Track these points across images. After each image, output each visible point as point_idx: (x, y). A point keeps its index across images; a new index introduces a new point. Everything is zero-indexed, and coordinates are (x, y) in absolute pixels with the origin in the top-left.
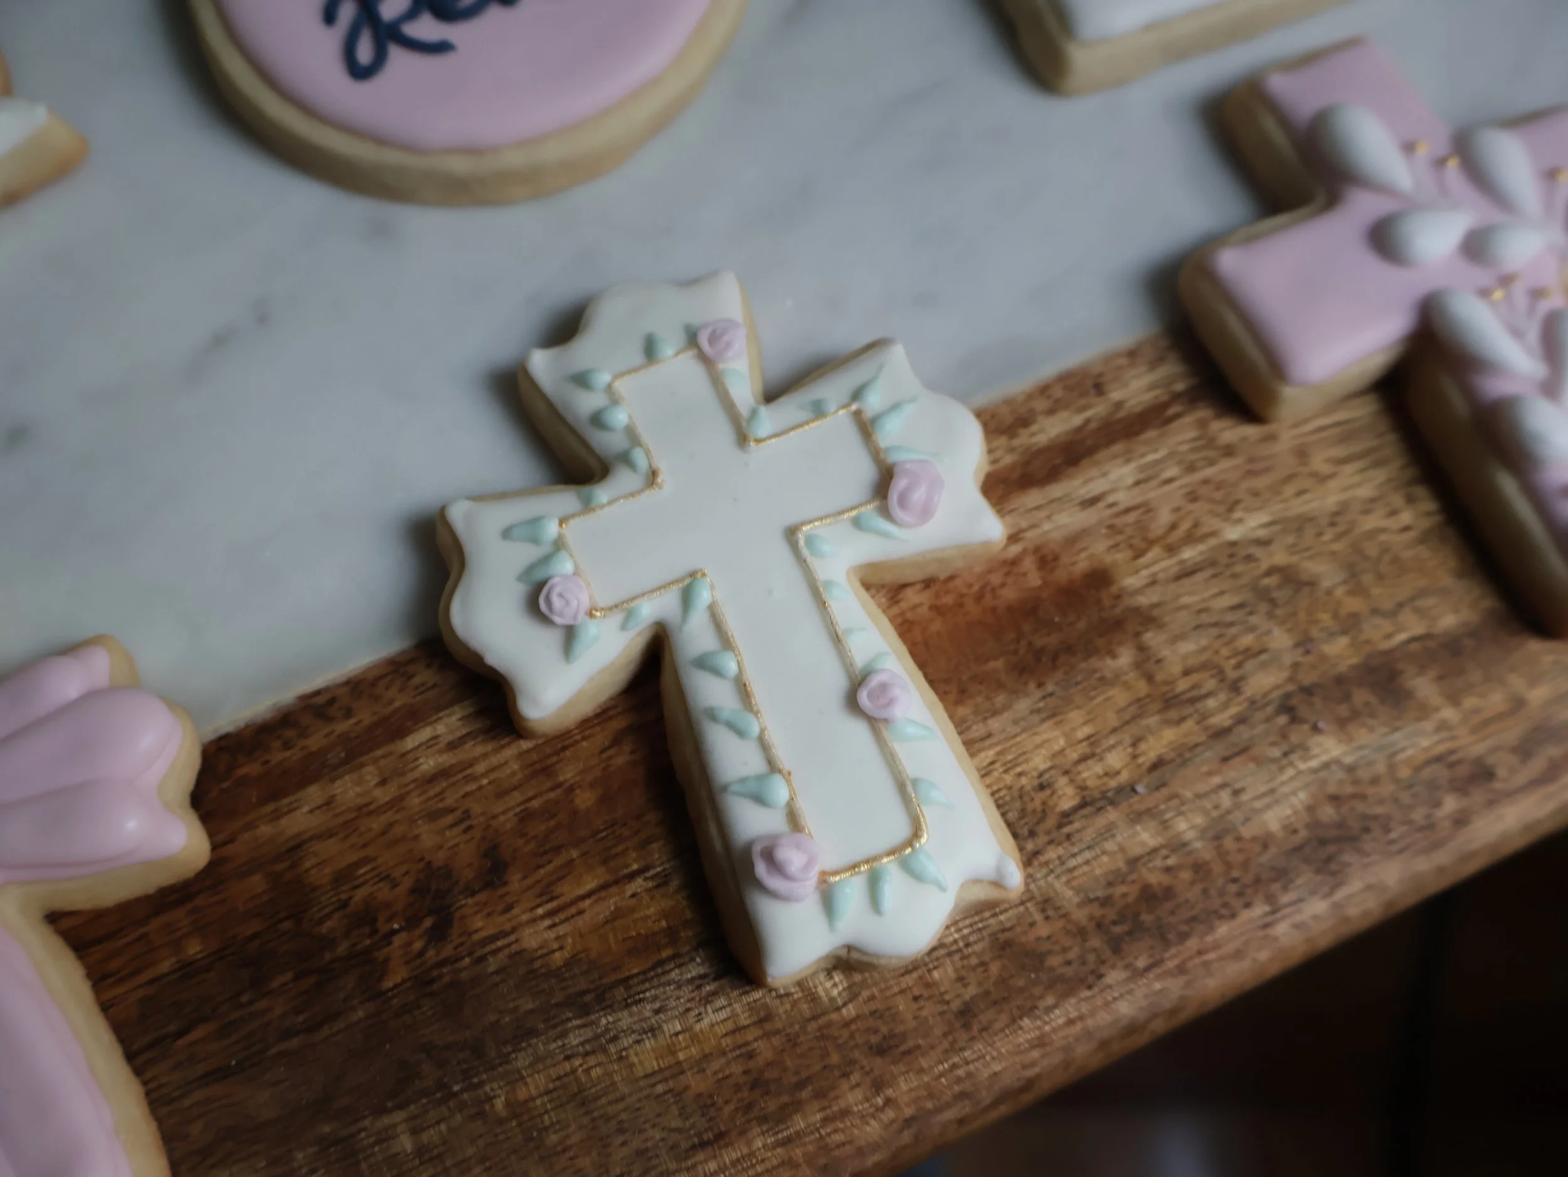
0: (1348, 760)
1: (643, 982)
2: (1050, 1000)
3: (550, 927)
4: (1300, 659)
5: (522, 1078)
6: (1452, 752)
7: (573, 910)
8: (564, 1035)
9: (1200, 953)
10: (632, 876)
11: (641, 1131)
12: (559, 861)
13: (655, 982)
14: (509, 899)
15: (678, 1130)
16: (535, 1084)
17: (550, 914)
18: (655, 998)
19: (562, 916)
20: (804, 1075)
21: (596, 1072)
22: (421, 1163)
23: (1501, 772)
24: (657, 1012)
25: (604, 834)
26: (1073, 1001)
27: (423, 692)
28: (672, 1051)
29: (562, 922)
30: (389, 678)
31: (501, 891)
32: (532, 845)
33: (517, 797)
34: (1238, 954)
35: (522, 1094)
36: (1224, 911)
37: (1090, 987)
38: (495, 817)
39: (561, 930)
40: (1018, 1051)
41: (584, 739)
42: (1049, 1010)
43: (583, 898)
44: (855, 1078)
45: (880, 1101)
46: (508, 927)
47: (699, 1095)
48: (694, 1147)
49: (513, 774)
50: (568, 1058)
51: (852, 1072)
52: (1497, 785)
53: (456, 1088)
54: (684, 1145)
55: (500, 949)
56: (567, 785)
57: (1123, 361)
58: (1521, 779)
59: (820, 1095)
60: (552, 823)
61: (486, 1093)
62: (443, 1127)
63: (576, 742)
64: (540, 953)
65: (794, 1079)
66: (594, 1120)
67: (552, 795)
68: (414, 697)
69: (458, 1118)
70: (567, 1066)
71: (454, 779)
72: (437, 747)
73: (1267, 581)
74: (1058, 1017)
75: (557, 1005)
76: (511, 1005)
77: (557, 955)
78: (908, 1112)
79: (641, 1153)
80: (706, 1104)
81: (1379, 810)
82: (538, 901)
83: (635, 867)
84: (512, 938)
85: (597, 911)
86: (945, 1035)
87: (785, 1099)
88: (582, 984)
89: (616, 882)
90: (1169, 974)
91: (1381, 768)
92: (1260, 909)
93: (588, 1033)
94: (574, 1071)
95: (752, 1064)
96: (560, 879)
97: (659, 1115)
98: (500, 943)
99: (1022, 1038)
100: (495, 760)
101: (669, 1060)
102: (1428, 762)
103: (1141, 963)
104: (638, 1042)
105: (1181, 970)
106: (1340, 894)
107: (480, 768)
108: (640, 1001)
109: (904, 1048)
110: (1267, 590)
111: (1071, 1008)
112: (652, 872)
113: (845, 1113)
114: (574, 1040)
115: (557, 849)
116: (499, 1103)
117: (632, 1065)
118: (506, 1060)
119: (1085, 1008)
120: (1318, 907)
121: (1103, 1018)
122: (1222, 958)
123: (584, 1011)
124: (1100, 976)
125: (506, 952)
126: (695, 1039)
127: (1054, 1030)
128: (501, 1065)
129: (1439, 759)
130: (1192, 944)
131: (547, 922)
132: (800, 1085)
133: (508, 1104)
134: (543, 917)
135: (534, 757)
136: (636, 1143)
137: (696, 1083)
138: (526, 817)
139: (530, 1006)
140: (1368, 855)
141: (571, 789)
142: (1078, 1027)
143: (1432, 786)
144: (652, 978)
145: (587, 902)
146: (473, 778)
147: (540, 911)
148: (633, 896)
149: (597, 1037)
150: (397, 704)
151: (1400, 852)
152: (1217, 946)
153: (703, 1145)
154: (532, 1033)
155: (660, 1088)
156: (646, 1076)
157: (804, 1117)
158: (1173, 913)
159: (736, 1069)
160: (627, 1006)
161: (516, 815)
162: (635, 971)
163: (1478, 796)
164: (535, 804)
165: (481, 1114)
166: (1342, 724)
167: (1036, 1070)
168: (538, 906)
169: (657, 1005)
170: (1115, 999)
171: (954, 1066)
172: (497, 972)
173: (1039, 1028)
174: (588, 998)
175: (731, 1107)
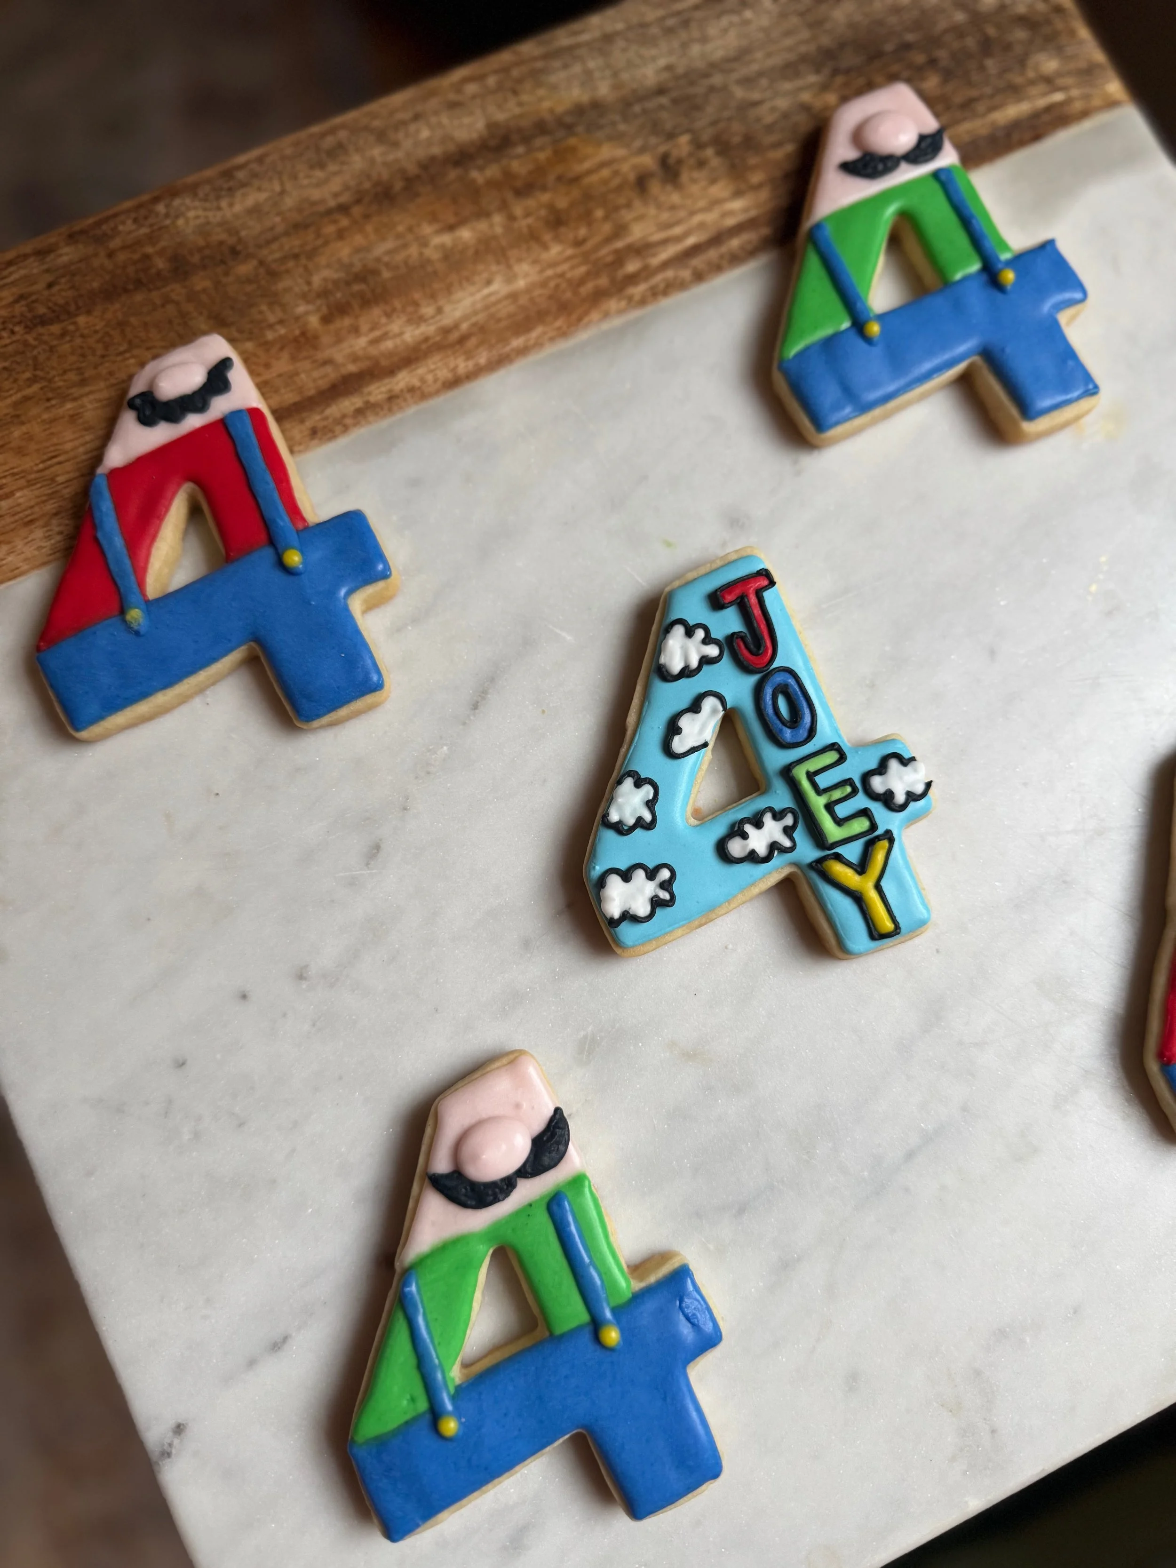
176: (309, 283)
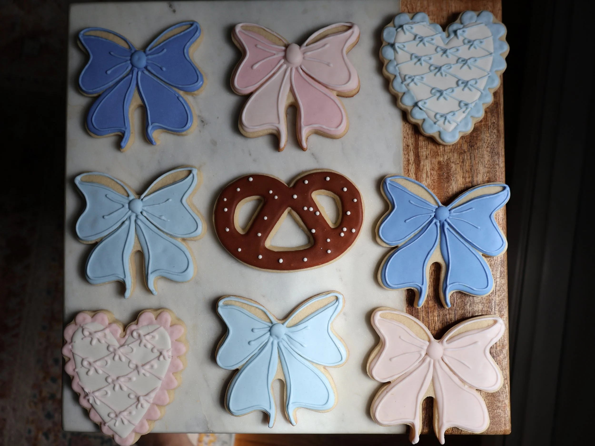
176: (453, 162)
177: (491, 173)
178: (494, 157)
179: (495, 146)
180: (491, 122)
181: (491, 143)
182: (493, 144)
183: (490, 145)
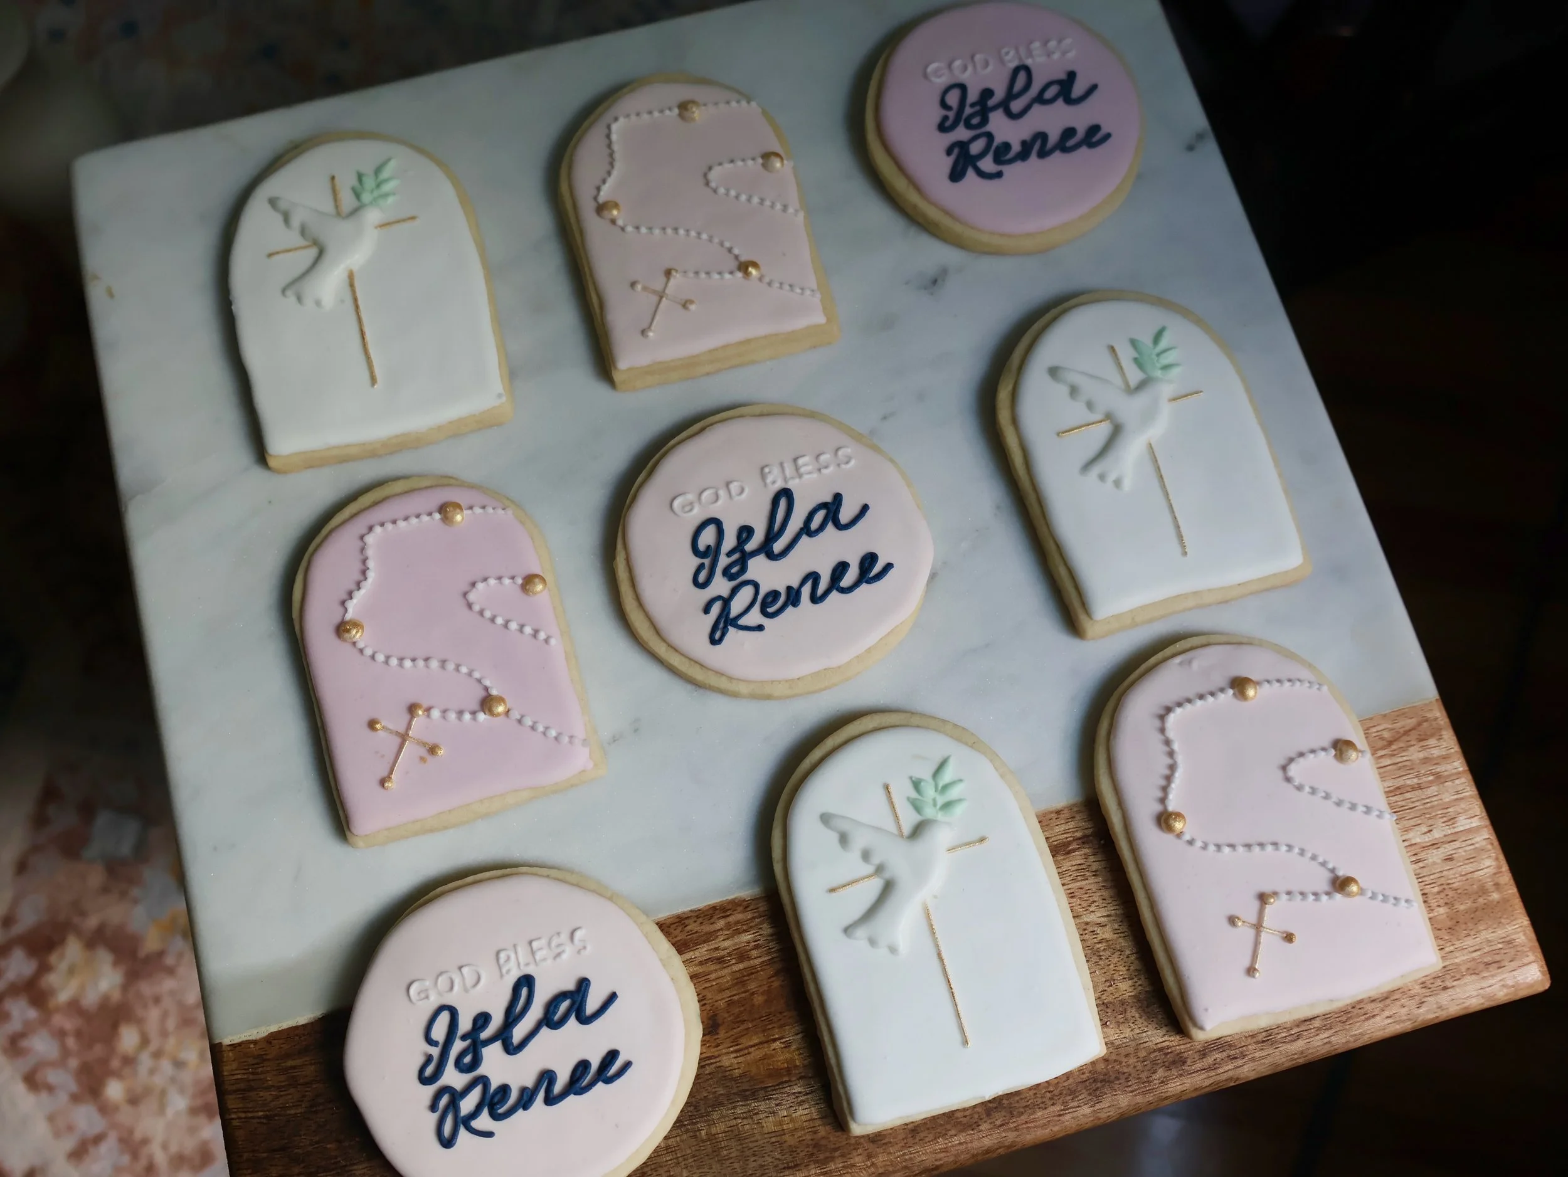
0: (1117, 1043)
1: (773, 1090)
2: (953, 1132)
3: (735, 1058)
4: (1106, 989)
5: (714, 1124)
6: (1168, 1047)
7: (746, 1051)
8: (734, 1108)
9: (1026, 1122)
10: (775, 1040)
11: (764, 1157)
12: (743, 1027)
13: (778, 1091)
14: (718, 1041)
15: (779, 1159)
16: (719, 1128)
17: (736, 1051)
18: (777, 1099)
19: (742, 1053)
20: (837, 1146)
21: (747, 1127)
22: (668, 1153)
23: (1189, 1062)
24: (777, 1105)
25: (765, 1018)
26: (964, 1134)
27: (691, 934)
28: (781, 1123)
29: (740, 1056)
30: (677, 924)
31: (716, 1037)
32: (731, 1018)
33: (728, 993)
34: (1044, 1126)
35: (714, 1130)
36: (1041, 1105)
37: (973, 1130)
38: (717, 1001)
39: (740, 1060)
40: (935, 1152)
41: (762, 970)
42: (952, 1136)
43: (751, 1046)
44: (860, 1151)
45: (869, 1163)
46: (716, 1054)
47: (790, 1146)
48: (784, 1168)
49: (728, 982)
50: (735, 1118)
51: (859, 1148)
52: (1186, 1068)
53: (686, 1123)
54: (781, 1166)
55: (712, 1064)
56: (751, 991)
57: (1054, 816)
58: (1198, 1066)
59: (843, 1156)
60: (742, 1009)
61: (698, 1127)
62: (678, 1139)
63: (758, 971)
64: (730, 1068)
65: (833, 1146)
66: (743, 1148)
67: (743, 995)
68: (687, 936)
69: (685, 1136)
70: (734, 1122)
71: (700, 980)
72: (695, 962)
73: (1098, 946)
74: (955, 1140)
75: (734, 1094)
76: (714, 1090)
77: (736, 1071)
78: (881, 1171)
79: (762, 1166)
80: (793, 1150)
81: (1126, 1070)
82: (732, 1044)
83: (777, 1036)
84: (718, 1059)
85: (756, 1054)
86: (903, 1139)
87: (828, 1154)
88: (745, 1086)
89: (767, 1042)
90: (1010, 1129)
91: (1131, 1050)
92: (1058, 1107)
93: (745, 1109)
94: (737, 1125)
95: (815, 1136)
96: (742, 1036)
97: (772, 1151)
98: (712, 1061)
99: (938, 1147)
100: (720, 973)
101: (779, 1128)
102: (1155, 1051)
103: (998, 1123)
104: (767, 1117)
105: (1016, 1129)
106: (1098, 1107)
107: (713, 976)
108: (771, 1098)
109: (883, 1142)
110: (1098, 950)
111: (962, 1137)
112: (784, 1040)
113: (853, 1166)
114: (739, 1111)
115: (743, 1021)
116: (703, 1133)
117: (763, 1127)
118: (708, 1114)
119: (968, 1138)
120: (1086, 1110)
121: (976, 1144)
122: (1035, 1127)
123: (745, 1099)
124: (979, 1125)
125: (714, 1065)
126: (792, 1120)
127: (953, 1146)
128: (706, 1116)
129: (1160, 1050)
130: (1024, 1118)
131: (734, 1055)
132: (836, 1150)
133: (707, 1134)
134: (732, 1052)
135: (738, 975)
136: (760, 1161)
137: (790, 1140)
138: (730, 1004)
139: (722, 1092)
140: (1116, 1090)
141: (753, 994)
142: (964, 1147)
143: (1154, 1063)
144: (777, 1089)
145: (753, 1049)
146: (707, 981)
147: (732, 1049)
148: (774, 1050)
149: (750, 1111)
150: (679, 938)
151: (1132, 1092)
152: (1034, 1120)
153: (789, 1168)
154: (721, 1104)
155: (773, 1140)
156: (768, 1133)
157: (835, 1164)
158: (1018, 1102)
159: (808, 1137)
160: (765, 1100)
161: (727, 1001)
162: (770, 1085)
163: (1175, 1072)
164: (735, 998)
165: (695, 1137)
166: (1118, 1024)
167: (942, 1162)
168: (732, 1047)
169: (778, 1102)
170: (983, 1137)
171: (905, 1154)
172: (709, 1074)
173: (946, 1144)
174: (747, 1093)
175: (803, 1153)
177: (1035, 1094)
178: (1084, 1091)
179: (1117, 1082)
180: (1181, 1053)
181: (1121, 1070)
182: (1121, 1076)
183: (1117, 1067)
